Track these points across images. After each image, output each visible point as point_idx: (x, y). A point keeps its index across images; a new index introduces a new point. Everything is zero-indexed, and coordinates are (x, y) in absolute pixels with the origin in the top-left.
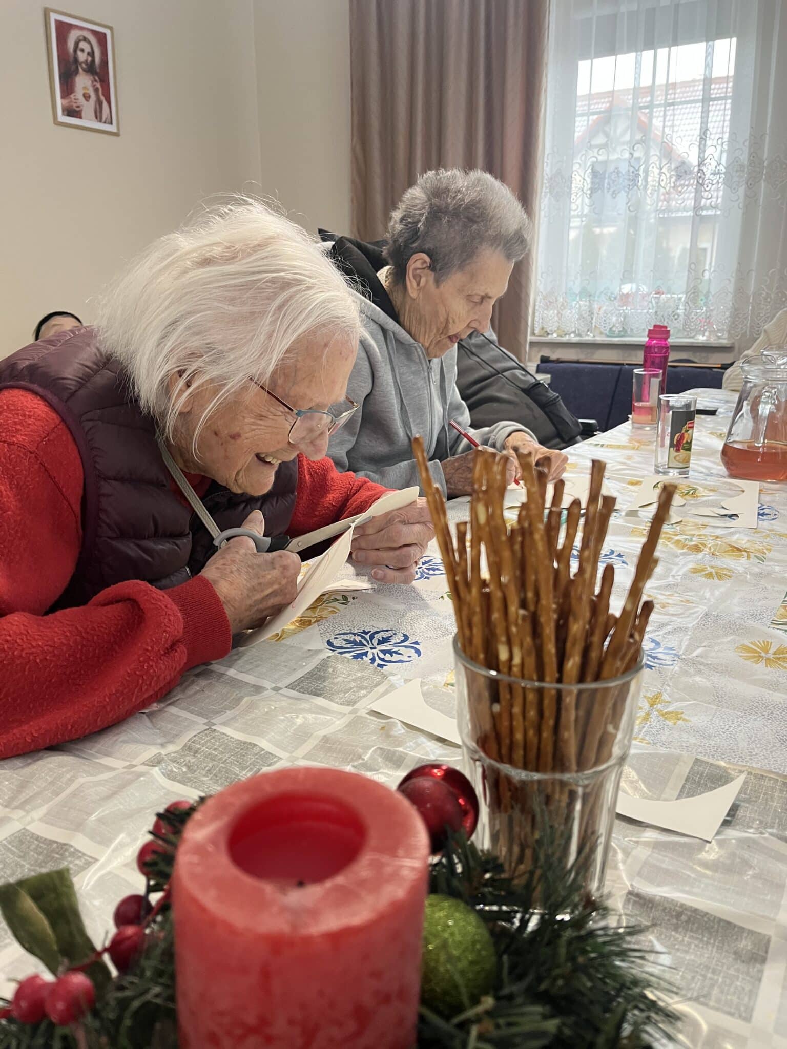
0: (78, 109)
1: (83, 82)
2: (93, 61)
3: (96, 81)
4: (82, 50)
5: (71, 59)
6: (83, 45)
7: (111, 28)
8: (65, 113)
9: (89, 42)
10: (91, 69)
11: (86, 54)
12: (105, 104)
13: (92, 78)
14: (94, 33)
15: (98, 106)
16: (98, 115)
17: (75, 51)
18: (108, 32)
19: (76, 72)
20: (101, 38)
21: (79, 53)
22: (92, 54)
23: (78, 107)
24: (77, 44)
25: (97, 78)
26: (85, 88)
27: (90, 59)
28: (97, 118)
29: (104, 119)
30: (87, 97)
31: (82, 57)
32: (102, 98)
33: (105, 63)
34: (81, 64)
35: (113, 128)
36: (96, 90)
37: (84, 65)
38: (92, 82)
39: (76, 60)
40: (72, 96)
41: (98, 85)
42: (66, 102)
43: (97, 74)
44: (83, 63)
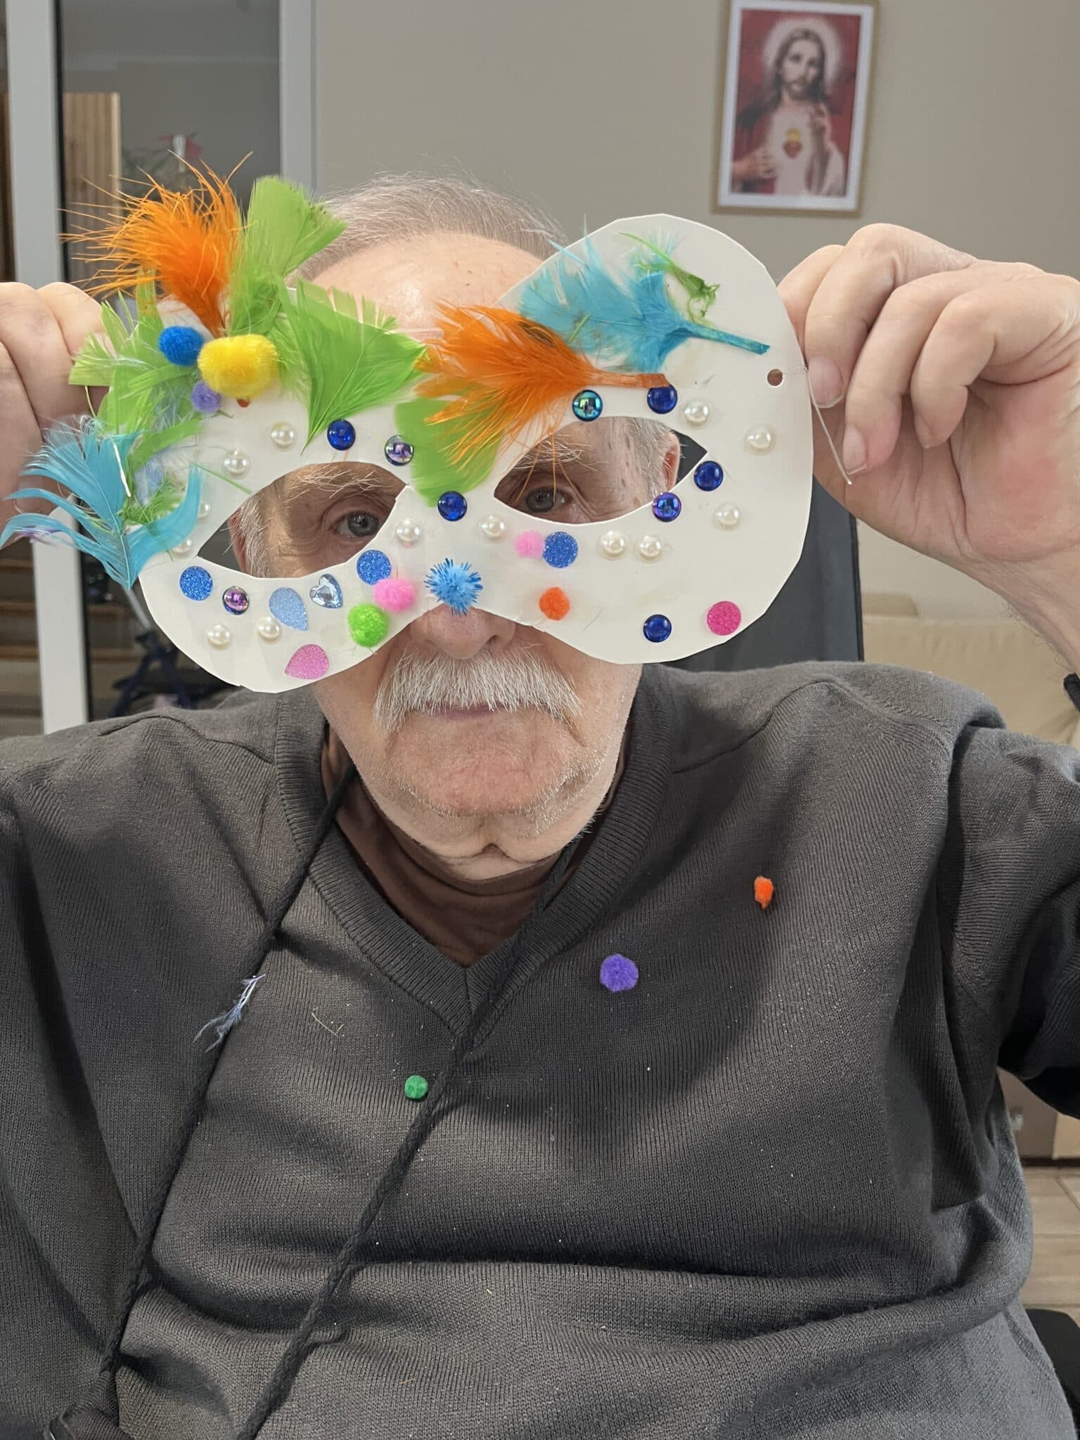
0: (768, 176)
1: (790, 121)
2: (820, 76)
3: (820, 113)
4: (797, 58)
5: (769, 79)
6: (799, 47)
8: (738, 186)
9: (817, 40)
10: (813, 91)
11: (804, 62)
12: (836, 159)
13: (811, 109)
14: (830, 18)
15: (817, 166)
16: (814, 180)
17: (779, 62)
18: (866, 13)
19: (777, 101)
20: (848, 28)
21: (788, 65)
22: (820, 62)
23: (769, 171)
24: (785, 49)
25: (823, 107)
26: (792, 131)
27: (813, 72)
28: (809, 187)
29: (826, 187)
30: (792, 149)
31: (793, 71)
32: (831, 146)
33: (848, 75)
34: (788, 85)
35: (848, 203)
36: (818, 132)
37: (796, 88)
38: (812, 117)
39: (779, 80)
40: (759, 153)
41: (826, 122)
42: (743, 166)
43: (826, 99)
44: (795, 82)
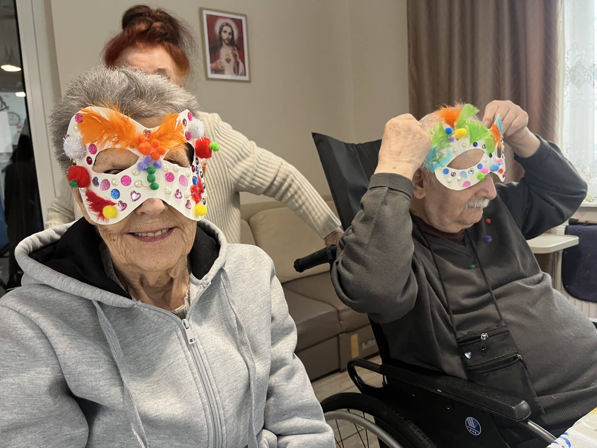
0: (222, 69)
1: (226, 52)
2: (233, 38)
3: (235, 50)
4: (225, 32)
5: (218, 38)
6: (225, 28)
7: (245, 16)
8: (214, 72)
9: (230, 26)
10: (231, 43)
11: (228, 33)
12: (241, 64)
13: (232, 48)
14: (233, 20)
15: (236, 66)
16: (236, 71)
17: (220, 32)
18: (243, 19)
19: (221, 45)
20: (239, 23)
21: (223, 34)
22: (232, 33)
23: (222, 67)
24: (221, 28)
25: (235, 48)
26: (227, 55)
27: (230, 37)
28: (235, 72)
29: (240, 73)
30: (228, 61)
31: (225, 36)
32: (239, 60)
33: (241, 38)
34: (224, 40)
35: (246, 78)
36: (235, 56)
37: (226, 41)
38: (232, 51)
39: (221, 38)
40: (218, 61)
41: (236, 52)
42: (214, 65)
43: (236, 45)
44: (226, 39)
